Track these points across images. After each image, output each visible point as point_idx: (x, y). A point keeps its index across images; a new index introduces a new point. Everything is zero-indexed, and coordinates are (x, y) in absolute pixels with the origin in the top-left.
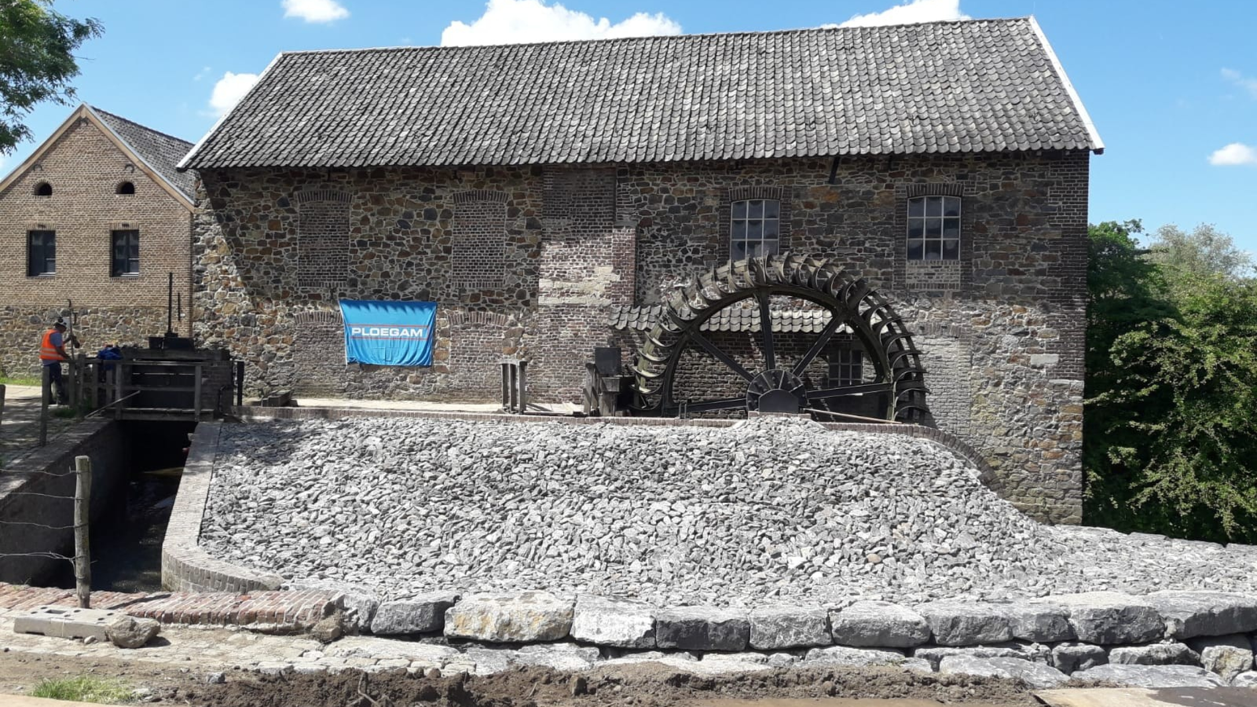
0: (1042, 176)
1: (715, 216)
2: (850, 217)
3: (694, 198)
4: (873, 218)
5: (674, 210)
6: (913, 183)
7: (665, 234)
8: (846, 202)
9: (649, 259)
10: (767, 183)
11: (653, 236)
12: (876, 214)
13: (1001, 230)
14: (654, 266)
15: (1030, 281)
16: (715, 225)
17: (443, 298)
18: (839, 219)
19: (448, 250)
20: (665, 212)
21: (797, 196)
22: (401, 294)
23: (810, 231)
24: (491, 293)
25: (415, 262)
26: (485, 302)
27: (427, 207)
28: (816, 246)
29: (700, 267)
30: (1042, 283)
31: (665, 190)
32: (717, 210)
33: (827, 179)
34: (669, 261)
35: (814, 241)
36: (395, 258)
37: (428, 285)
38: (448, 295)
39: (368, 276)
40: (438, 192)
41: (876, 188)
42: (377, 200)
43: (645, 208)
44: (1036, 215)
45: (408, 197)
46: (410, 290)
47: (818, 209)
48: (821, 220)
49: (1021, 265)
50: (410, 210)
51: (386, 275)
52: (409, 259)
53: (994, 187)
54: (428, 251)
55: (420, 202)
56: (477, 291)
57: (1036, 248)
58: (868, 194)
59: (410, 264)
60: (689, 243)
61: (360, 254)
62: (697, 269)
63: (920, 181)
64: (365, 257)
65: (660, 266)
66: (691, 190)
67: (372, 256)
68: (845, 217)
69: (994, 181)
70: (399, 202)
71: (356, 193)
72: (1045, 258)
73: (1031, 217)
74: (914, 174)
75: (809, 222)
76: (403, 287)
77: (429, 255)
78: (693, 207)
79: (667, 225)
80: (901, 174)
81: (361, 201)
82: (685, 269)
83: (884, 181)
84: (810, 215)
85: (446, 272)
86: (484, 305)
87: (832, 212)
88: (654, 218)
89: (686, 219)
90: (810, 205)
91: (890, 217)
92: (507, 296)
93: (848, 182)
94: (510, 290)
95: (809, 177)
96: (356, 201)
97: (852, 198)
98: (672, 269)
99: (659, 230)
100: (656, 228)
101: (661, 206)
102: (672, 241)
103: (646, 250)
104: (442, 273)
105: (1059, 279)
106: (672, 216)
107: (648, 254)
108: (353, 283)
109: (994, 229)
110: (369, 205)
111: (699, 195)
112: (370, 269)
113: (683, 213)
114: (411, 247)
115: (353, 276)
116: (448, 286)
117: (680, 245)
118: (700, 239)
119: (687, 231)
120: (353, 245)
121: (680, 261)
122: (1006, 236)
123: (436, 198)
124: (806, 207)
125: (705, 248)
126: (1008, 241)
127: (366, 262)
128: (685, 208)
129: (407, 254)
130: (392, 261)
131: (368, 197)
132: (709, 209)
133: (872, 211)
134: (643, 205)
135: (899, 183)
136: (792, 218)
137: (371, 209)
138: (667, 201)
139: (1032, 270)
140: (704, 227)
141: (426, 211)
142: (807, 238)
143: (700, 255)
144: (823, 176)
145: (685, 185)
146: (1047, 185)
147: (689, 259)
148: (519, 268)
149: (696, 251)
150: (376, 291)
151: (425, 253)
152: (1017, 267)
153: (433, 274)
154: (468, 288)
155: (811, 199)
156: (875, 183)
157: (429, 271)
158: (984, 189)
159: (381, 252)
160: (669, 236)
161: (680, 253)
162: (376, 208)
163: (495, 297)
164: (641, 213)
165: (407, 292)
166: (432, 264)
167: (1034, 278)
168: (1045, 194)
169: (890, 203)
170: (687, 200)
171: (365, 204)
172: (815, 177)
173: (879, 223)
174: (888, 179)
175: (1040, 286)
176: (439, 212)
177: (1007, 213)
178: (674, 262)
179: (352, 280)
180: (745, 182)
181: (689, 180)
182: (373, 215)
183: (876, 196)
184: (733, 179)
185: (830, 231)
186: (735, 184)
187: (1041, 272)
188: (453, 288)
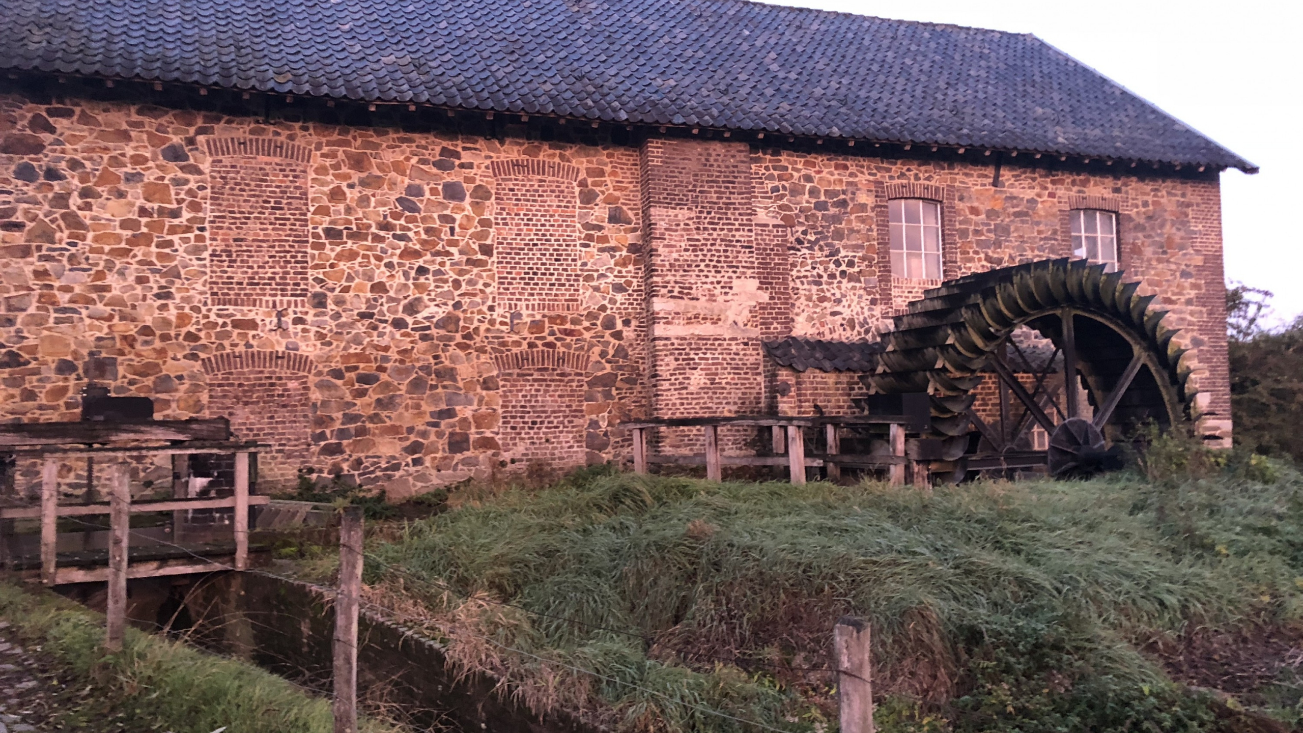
0: (1183, 195)
1: (872, 218)
2: (1016, 230)
3: (844, 192)
4: (1039, 232)
5: (820, 206)
6: (1072, 193)
7: (812, 238)
8: (1012, 210)
9: (794, 273)
10: (928, 179)
11: (799, 241)
12: (1042, 227)
13: (1155, 253)
14: (802, 283)
15: (1181, 312)
16: (870, 230)
17: (483, 327)
18: (1006, 231)
19: (487, 250)
20: (810, 209)
21: (961, 199)
22: (410, 320)
23: (979, 243)
24: (563, 320)
25: (432, 268)
26: (552, 333)
27: (448, 179)
28: (984, 263)
29: (858, 285)
30: (1192, 314)
31: (809, 179)
32: (873, 209)
33: (991, 180)
34: (820, 276)
35: (982, 256)
36: (395, 260)
37: (457, 305)
38: (492, 322)
39: (346, 290)
40: (466, 157)
41: (1039, 195)
42: (358, 163)
43: (785, 201)
44: (1182, 238)
45: (414, 160)
46: (425, 313)
47: (983, 216)
48: (989, 231)
49: (1174, 294)
50: (417, 182)
51: (379, 288)
52: (421, 262)
53: (1145, 204)
54: (453, 250)
55: (434, 170)
56: (538, 317)
57: (1185, 274)
58: (1032, 201)
59: (422, 271)
60: (843, 253)
61: (331, 251)
62: (854, 288)
63: (1079, 192)
64: (339, 257)
65: (809, 283)
66: (841, 181)
67: (352, 255)
68: (1012, 229)
69: (1145, 198)
70: (398, 167)
71: (319, 147)
72: (1194, 286)
73: (1177, 240)
74: (1074, 183)
75: (977, 232)
76: (412, 309)
77: (457, 256)
78: (844, 203)
79: (813, 227)
80: (1061, 182)
81: (328, 162)
82: (839, 288)
83: (1046, 188)
84: (976, 224)
85: (486, 285)
86: (551, 339)
87: (998, 221)
88: (797, 216)
89: (836, 219)
90: (975, 211)
91: (1055, 232)
92: (586, 324)
93: (1012, 186)
94: (591, 316)
95: (972, 175)
96: (317, 160)
97: (1017, 206)
98: (824, 287)
99: (805, 233)
100: (801, 229)
101: (805, 200)
102: (821, 249)
103: (791, 260)
104: (480, 286)
105: (1204, 309)
106: (819, 214)
107: (794, 265)
108: (320, 302)
109: (1148, 252)
110: (345, 170)
111: (850, 189)
112: (350, 278)
113: (833, 211)
114: (423, 243)
115: (318, 289)
116: (491, 308)
117: (832, 255)
118: (855, 248)
119: (839, 235)
120: (316, 236)
121: (832, 276)
122: (1159, 261)
123: (462, 166)
124: (972, 213)
125: (863, 259)
126: (1160, 266)
127: (343, 265)
128: (835, 204)
129: (417, 254)
130: (389, 265)
131: (341, 155)
132: (863, 207)
133: (1038, 223)
134: (782, 197)
135: (1061, 191)
136: (958, 226)
137: (347, 177)
138: (813, 192)
139: (1183, 299)
140: (858, 231)
141: (447, 186)
142: (976, 253)
143: (856, 269)
144: (986, 176)
145: (832, 174)
146: (1189, 205)
147: (843, 273)
148: (602, 281)
149: (851, 264)
150: (363, 316)
151: (448, 254)
152: (1169, 295)
153: (464, 287)
154: (524, 312)
155: (976, 204)
156: (1037, 190)
157: (457, 284)
158: (1137, 207)
159: (369, 249)
160: (817, 240)
161: (832, 266)
162: (356, 176)
163: (568, 326)
164: (780, 207)
165: (420, 316)
166: (461, 273)
167: (1184, 308)
168: (1187, 215)
169: (1054, 215)
170: (835, 194)
171: (337, 167)
172: (979, 176)
173: (1045, 239)
174: (1049, 186)
175: (1189, 317)
176: (468, 188)
177: (1159, 235)
178: (825, 278)
179: (315, 295)
180: (902, 175)
181: (837, 167)
182: (351, 186)
183: (1040, 206)
184: (889, 170)
185: (998, 244)
186: (891, 178)
187: (1189, 302)
188: (499, 311)
